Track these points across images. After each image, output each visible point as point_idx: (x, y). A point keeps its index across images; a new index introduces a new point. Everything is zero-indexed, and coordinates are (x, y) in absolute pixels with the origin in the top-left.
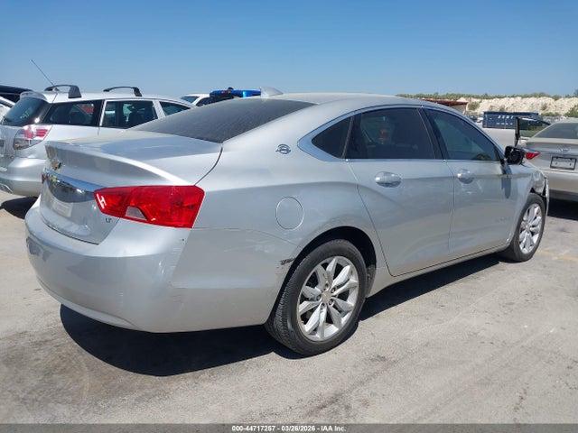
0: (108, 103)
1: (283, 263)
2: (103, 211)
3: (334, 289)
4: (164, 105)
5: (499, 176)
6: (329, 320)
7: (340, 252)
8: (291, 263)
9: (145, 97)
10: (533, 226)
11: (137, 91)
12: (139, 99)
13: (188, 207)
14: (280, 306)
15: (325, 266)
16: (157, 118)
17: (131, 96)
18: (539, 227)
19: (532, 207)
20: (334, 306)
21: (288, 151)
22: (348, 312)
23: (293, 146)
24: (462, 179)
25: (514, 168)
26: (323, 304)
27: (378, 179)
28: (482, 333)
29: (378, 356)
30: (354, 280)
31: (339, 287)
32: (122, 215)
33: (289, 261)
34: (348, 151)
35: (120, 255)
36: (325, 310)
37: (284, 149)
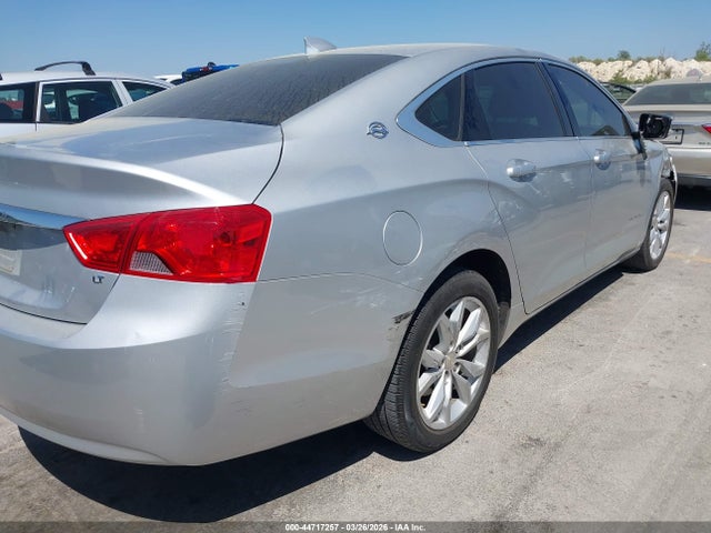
0: (44, 86)
1: (398, 320)
2: (86, 264)
3: (460, 347)
4: (130, 86)
5: (632, 156)
6: (455, 394)
7: (469, 291)
8: (409, 319)
9: (101, 75)
10: (661, 222)
11: (86, 67)
12: (90, 79)
13: (245, 243)
14: (393, 388)
15: (449, 314)
16: (121, 105)
17: (79, 75)
18: (667, 222)
19: (662, 196)
20: (460, 373)
21: (385, 133)
22: (477, 377)
23: (390, 126)
24: (598, 164)
25: (649, 145)
26: (447, 373)
27: (510, 171)
28: (653, 382)
29: (530, 439)
30: (484, 330)
31: (465, 343)
32: (122, 267)
33: (406, 316)
34: (465, 130)
35: (129, 342)
36: (449, 380)
37: (378, 130)
